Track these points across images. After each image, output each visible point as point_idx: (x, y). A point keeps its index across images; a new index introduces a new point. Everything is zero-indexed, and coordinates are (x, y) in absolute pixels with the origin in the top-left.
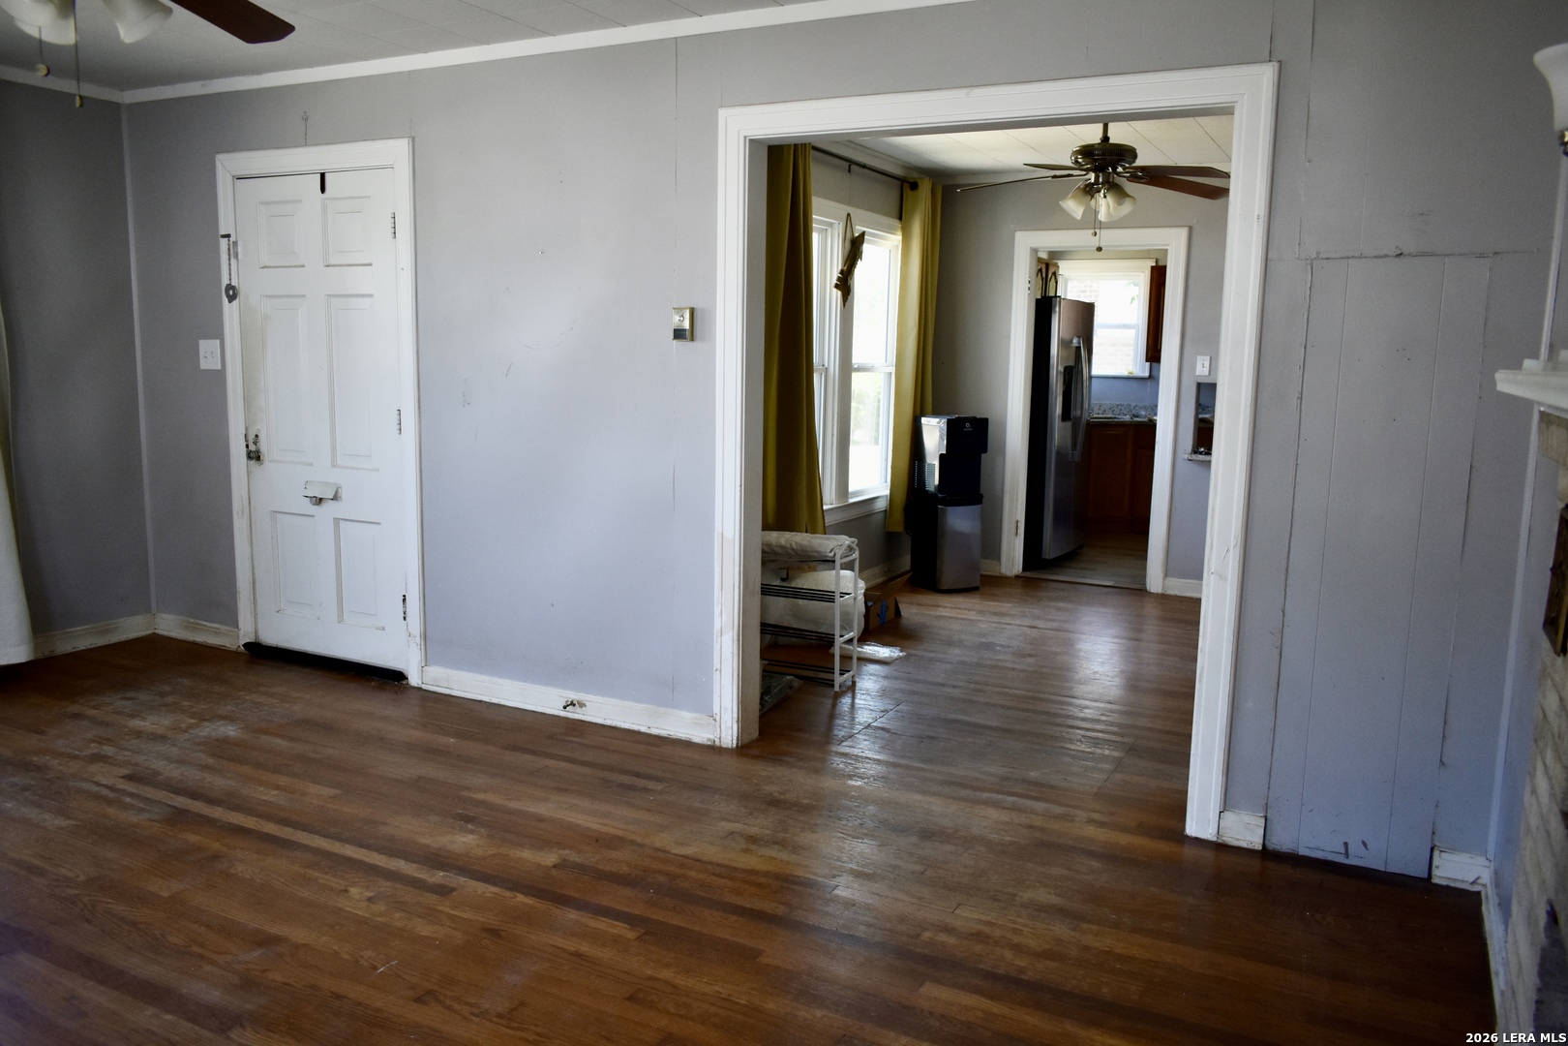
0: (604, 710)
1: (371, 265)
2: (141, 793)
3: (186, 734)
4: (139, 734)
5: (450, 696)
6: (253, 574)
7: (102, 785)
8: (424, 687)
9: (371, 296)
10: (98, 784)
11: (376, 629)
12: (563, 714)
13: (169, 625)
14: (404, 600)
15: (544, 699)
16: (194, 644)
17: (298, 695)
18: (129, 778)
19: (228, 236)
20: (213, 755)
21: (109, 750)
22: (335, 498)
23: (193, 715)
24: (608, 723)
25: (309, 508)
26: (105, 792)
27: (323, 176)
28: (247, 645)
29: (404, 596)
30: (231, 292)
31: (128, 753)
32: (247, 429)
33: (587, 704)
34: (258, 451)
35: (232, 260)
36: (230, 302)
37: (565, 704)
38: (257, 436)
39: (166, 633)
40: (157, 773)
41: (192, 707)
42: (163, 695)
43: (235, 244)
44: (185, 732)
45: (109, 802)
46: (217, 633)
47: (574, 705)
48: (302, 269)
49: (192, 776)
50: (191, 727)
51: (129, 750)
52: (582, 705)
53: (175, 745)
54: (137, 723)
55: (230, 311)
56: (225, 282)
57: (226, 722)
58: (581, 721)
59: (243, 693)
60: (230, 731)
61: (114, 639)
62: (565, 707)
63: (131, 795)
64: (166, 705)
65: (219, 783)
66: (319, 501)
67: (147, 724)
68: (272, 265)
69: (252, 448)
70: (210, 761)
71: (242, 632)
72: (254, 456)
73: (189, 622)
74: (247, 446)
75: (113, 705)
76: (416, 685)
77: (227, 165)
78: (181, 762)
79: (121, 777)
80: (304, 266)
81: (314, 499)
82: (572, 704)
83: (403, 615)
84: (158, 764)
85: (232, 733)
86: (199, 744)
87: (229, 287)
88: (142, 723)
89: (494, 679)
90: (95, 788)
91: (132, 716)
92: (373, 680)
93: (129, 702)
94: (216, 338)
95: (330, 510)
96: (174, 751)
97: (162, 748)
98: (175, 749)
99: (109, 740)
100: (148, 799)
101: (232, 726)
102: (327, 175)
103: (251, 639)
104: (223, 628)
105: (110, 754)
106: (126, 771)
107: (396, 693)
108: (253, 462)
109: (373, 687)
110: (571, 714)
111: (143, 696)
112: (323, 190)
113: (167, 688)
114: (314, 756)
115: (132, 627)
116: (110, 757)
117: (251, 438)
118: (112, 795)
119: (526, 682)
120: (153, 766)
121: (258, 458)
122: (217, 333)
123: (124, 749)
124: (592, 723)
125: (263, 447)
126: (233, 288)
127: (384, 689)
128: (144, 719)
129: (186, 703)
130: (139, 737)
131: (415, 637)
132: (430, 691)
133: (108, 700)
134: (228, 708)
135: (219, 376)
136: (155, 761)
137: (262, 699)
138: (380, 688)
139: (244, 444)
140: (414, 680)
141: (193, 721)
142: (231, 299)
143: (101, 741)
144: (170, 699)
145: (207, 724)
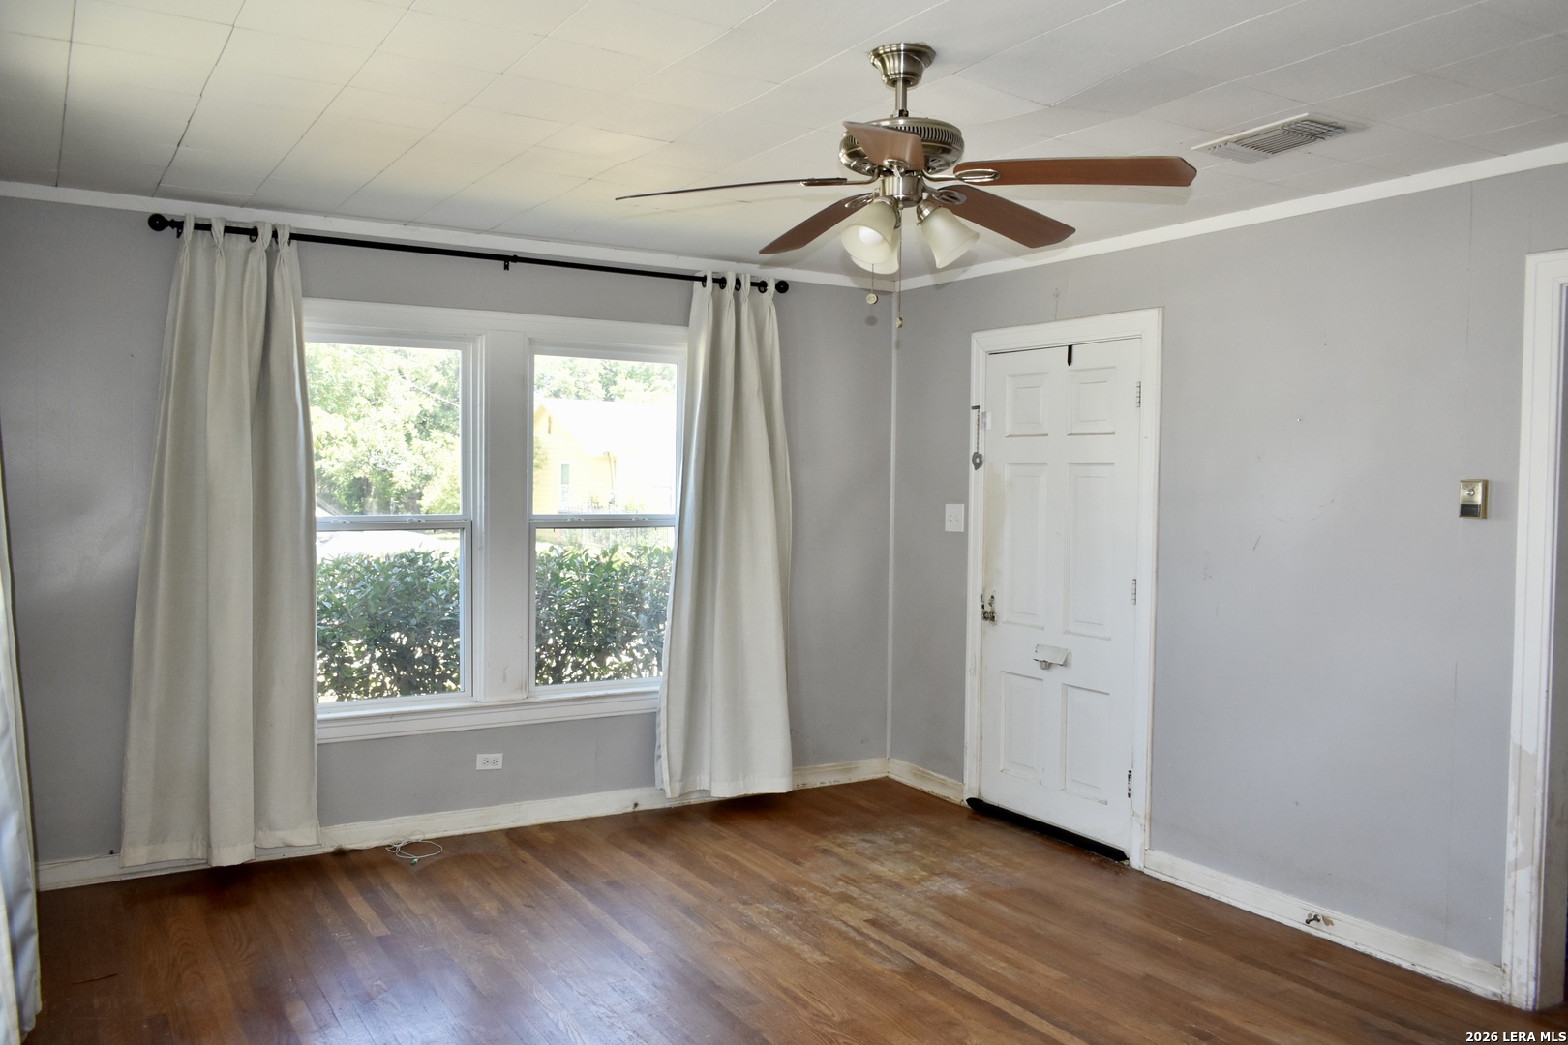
0: (1352, 932)
1: (1113, 433)
2: (883, 941)
3: (919, 886)
4: (878, 879)
5: (1174, 885)
6: (981, 731)
7: (850, 926)
8: (1146, 871)
9: (1113, 464)
10: (848, 925)
11: (1099, 802)
12: (1304, 928)
13: (901, 771)
14: (1130, 776)
15: (1286, 909)
16: (921, 792)
17: (1020, 861)
18: (873, 923)
19: (978, 408)
20: (944, 913)
21: (853, 891)
22: (1064, 664)
23: (924, 867)
24: (1361, 949)
25: (1037, 671)
26: (852, 934)
27: (1070, 348)
28: (970, 801)
29: (1130, 772)
30: (978, 460)
31: (869, 897)
32: (984, 590)
33: (1334, 922)
34: (993, 612)
35: (980, 429)
36: (976, 469)
37: (1306, 918)
38: (992, 597)
39: (897, 778)
40: (895, 922)
41: (923, 858)
42: (898, 841)
43: (984, 414)
44: (918, 883)
45: (858, 945)
46: (943, 784)
47: (1319, 921)
48: (1046, 438)
49: (928, 932)
50: (923, 879)
51: (871, 894)
52: (1328, 922)
53: (910, 896)
54: (875, 867)
55: (976, 478)
56: (973, 450)
57: (955, 880)
58: (1326, 940)
59: (967, 851)
60: (959, 889)
61: (854, 778)
62: (1308, 922)
63: (875, 941)
64: (900, 853)
65: (951, 944)
66: (1047, 665)
67: (884, 869)
68: (1017, 434)
69: (988, 608)
70: (941, 918)
71: (966, 787)
72: (989, 617)
73: (918, 771)
74: (983, 607)
75: (854, 845)
76: (1137, 868)
77: (981, 342)
78: (917, 915)
79: (865, 921)
80: (1047, 435)
81: (1044, 664)
82: (1316, 919)
83: (1127, 792)
84: (896, 913)
85: (960, 893)
86: (931, 898)
87: (977, 455)
88: (881, 869)
89: (1225, 876)
90: (844, 928)
91: (873, 859)
92: (1093, 855)
93: (869, 845)
94: (961, 503)
95: (1057, 675)
96: (910, 902)
97: (899, 897)
98: (910, 900)
99: (853, 880)
100: (890, 948)
101: (960, 885)
102: (1074, 348)
103: (974, 796)
104: (950, 781)
105: (855, 895)
106: (870, 916)
107: (1117, 873)
108: (988, 622)
109: (1094, 863)
110: (1314, 930)
111: (881, 840)
112: (1070, 361)
113: (900, 835)
114: (1038, 931)
115: (869, 769)
116: (855, 899)
117: (988, 598)
118: (858, 938)
119: (1261, 884)
120: (892, 915)
121: (993, 619)
122: (962, 498)
123: (868, 893)
124: (1340, 945)
125: (1000, 608)
126: (980, 456)
127: (1104, 868)
128: (882, 864)
129: (916, 853)
130: (878, 882)
131: (1139, 816)
132: (1152, 877)
133: (850, 839)
134: (954, 865)
135: (962, 538)
136: (893, 910)
137: (985, 860)
138: (1101, 865)
139: (981, 604)
140: (1135, 861)
141: (924, 873)
142: (977, 466)
143: (849, 881)
144: (903, 847)
145: (936, 878)
